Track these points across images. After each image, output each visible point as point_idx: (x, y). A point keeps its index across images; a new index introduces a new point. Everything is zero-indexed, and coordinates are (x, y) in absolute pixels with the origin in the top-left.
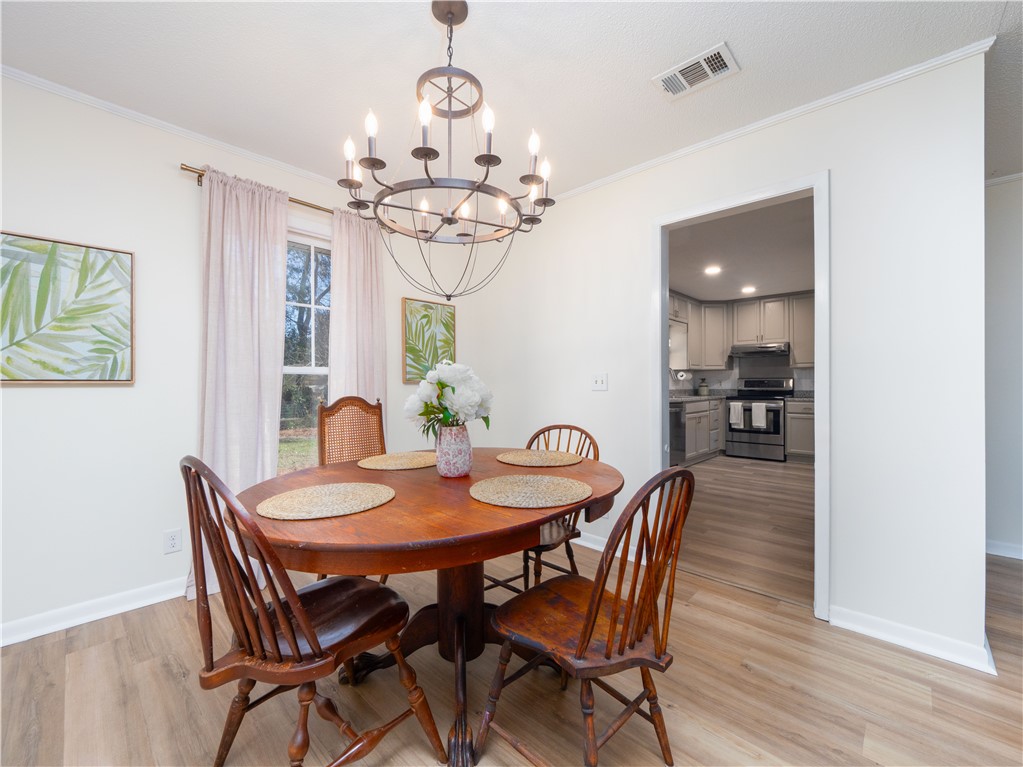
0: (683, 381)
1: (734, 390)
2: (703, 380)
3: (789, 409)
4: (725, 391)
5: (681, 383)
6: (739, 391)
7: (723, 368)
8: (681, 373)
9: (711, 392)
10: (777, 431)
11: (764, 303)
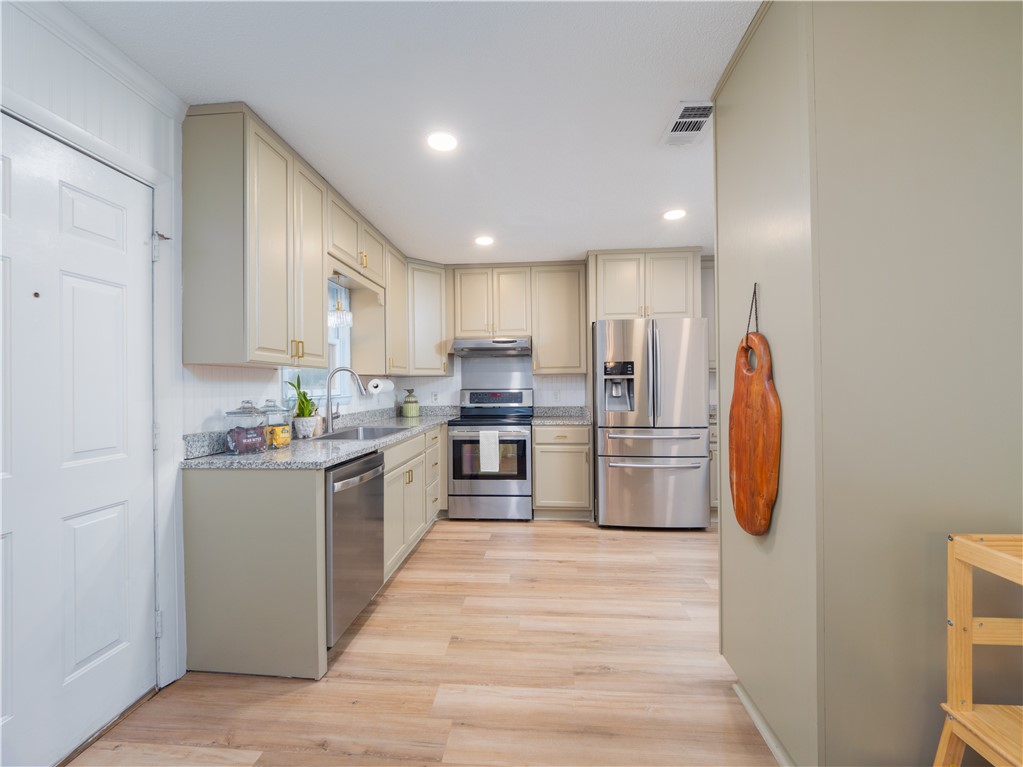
0: (379, 394)
1: (456, 407)
2: (410, 392)
3: (538, 439)
4: (441, 408)
5: (375, 398)
6: (463, 408)
7: (442, 372)
8: (375, 382)
9: (423, 413)
10: (521, 474)
11: (499, 274)
